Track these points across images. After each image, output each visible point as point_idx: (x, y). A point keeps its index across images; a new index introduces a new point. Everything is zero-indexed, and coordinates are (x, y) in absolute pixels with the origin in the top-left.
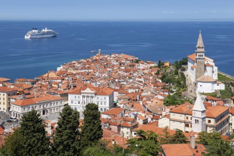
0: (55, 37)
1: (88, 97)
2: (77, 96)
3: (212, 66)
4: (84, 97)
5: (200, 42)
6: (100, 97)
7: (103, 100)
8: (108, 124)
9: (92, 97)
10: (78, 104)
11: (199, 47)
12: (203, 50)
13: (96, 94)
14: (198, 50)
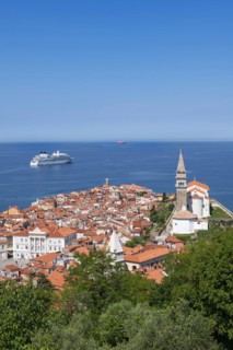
0: (69, 163)
1: (37, 239)
2: (24, 238)
3: (202, 199)
4: (32, 239)
5: (181, 166)
6: (53, 240)
7: (57, 244)
8: (17, 273)
9: (42, 240)
10: (24, 250)
11: (179, 172)
12: (184, 176)
13: (48, 236)
14: (178, 176)
